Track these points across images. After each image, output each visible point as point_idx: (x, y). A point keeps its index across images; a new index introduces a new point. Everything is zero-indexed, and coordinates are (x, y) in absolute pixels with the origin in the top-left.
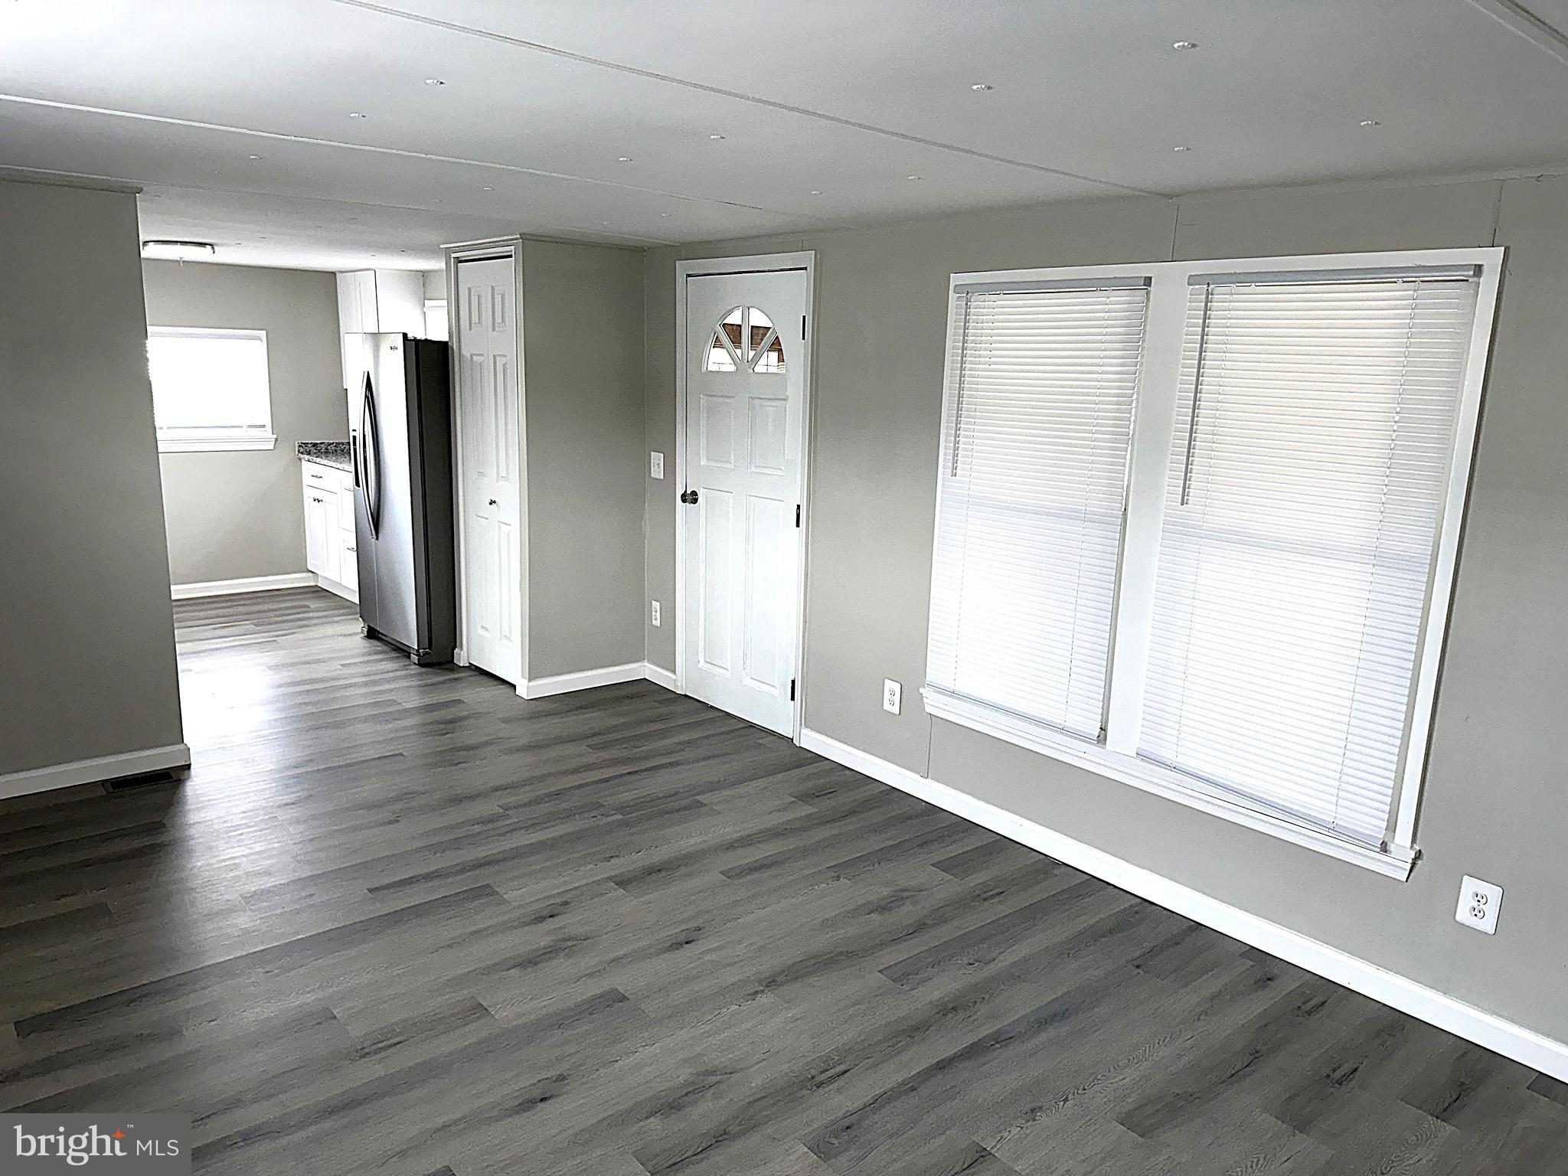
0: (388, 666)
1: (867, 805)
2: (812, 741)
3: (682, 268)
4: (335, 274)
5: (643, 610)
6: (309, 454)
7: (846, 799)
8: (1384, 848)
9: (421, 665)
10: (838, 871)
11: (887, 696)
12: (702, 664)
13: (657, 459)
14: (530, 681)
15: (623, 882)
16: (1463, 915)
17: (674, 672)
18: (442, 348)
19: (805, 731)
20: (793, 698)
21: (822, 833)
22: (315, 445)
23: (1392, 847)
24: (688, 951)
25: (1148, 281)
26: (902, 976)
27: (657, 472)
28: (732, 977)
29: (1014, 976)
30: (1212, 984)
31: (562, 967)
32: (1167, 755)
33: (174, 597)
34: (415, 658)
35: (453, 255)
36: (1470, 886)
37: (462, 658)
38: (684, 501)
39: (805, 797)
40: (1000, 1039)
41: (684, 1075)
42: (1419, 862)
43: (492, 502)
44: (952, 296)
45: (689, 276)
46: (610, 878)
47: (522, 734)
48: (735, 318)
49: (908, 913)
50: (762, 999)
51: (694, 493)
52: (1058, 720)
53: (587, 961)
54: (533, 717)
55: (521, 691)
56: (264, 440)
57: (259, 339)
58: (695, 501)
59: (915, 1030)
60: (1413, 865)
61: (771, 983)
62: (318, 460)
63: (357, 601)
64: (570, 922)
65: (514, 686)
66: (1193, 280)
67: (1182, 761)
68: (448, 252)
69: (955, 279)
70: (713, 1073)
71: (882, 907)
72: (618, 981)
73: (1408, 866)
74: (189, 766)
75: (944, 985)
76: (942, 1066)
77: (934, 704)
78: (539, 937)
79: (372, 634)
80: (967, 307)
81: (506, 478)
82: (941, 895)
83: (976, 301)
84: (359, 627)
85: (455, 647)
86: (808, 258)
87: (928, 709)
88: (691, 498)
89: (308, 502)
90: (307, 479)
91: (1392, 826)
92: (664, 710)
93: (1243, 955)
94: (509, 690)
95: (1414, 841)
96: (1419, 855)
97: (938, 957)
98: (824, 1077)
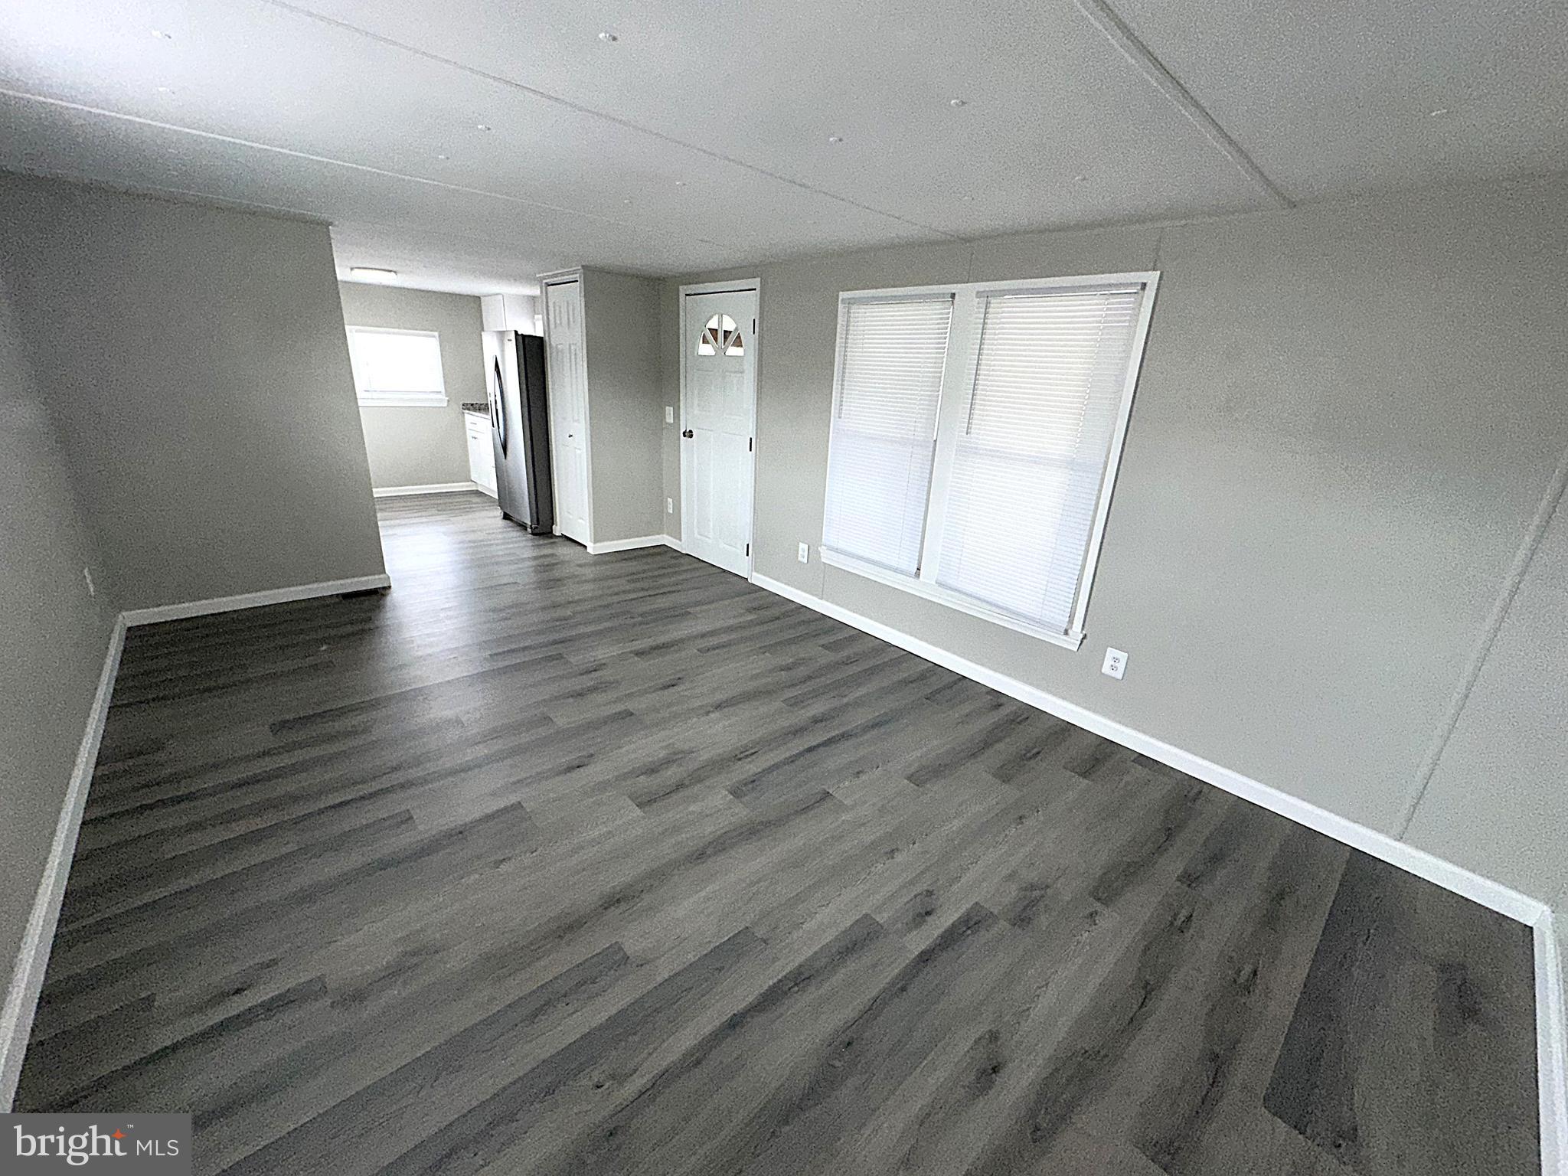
0: (515, 534)
1: (786, 615)
2: (758, 580)
3: (683, 290)
4: (479, 298)
5: (662, 503)
6: (469, 410)
7: (775, 612)
8: (1066, 633)
9: (533, 534)
10: (764, 650)
11: (800, 552)
12: (696, 535)
13: (669, 410)
14: (595, 543)
15: (639, 653)
16: (1106, 669)
17: (680, 540)
18: (540, 341)
19: (754, 574)
20: (748, 555)
21: (757, 630)
22: (472, 405)
23: (1070, 632)
24: (672, 690)
25: (953, 296)
26: (795, 703)
27: (670, 419)
28: (697, 703)
29: (857, 703)
30: (966, 708)
31: (599, 698)
32: (952, 582)
33: (375, 496)
34: (529, 530)
35: (545, 281)
36: (1111, 653)
37: (557, 530)
38: (685, 436)
39: (749, 611)
40: (845, 736)
41: (662, 754)
42: (1085, 641)
43: (570, 436)
44: (840, 306)
45: (687, 295)
46: (631, 652)
47: (589, 572)
48: (713, 324)
49: (802, 671)
50: (712, 715)
51: (691, 431)
52: (894, 564)
53: (611, 695)
54: (595, 564)
55: (589, 550)
56: (441, 400)
57: (434, 337)
58: (691, 436)
59: (798, 731)
60: (1082, 642)
61: (719, 707)
62: (473, 413)
63: (497, 497)
64: (605, 674)
65: (585, 547)
66: (979, 294)
67: (960, 586)
68: (541, 280)
69: (843, 295)
70: (679, 753)
71: (788, 668)
72: (630, 706)
73: (1079, 642)
74: (390, 587)
75: (818, 708)
76: (810, 750)
77: (827, 557)
78: (588, 681)
79: (506, 517)
80: (849, 312)
81: (578, 421)
82: (823, 661)
83: (854, 309)
84: (499, 513)
85: (553, 524)
86: (756, 283)
87: (823, 560)
88: (689, 434)
89: (469, 439)
90: (468, 425)
91: (1071, 621)
92: (673, 561)
93: (987, 693)
94: (581, 548)
95: (1083, 629)
96: (1085, 637)
97: (816, 694)
98: (742, 755)
